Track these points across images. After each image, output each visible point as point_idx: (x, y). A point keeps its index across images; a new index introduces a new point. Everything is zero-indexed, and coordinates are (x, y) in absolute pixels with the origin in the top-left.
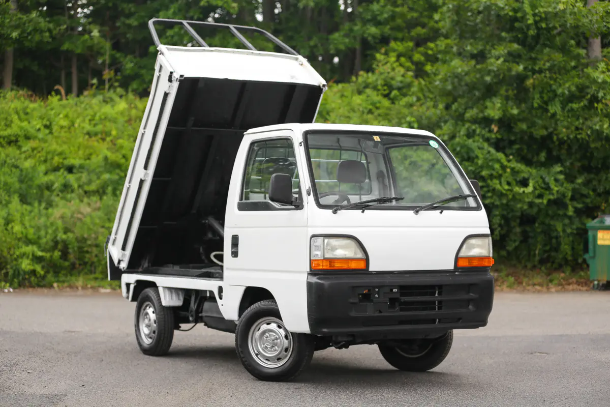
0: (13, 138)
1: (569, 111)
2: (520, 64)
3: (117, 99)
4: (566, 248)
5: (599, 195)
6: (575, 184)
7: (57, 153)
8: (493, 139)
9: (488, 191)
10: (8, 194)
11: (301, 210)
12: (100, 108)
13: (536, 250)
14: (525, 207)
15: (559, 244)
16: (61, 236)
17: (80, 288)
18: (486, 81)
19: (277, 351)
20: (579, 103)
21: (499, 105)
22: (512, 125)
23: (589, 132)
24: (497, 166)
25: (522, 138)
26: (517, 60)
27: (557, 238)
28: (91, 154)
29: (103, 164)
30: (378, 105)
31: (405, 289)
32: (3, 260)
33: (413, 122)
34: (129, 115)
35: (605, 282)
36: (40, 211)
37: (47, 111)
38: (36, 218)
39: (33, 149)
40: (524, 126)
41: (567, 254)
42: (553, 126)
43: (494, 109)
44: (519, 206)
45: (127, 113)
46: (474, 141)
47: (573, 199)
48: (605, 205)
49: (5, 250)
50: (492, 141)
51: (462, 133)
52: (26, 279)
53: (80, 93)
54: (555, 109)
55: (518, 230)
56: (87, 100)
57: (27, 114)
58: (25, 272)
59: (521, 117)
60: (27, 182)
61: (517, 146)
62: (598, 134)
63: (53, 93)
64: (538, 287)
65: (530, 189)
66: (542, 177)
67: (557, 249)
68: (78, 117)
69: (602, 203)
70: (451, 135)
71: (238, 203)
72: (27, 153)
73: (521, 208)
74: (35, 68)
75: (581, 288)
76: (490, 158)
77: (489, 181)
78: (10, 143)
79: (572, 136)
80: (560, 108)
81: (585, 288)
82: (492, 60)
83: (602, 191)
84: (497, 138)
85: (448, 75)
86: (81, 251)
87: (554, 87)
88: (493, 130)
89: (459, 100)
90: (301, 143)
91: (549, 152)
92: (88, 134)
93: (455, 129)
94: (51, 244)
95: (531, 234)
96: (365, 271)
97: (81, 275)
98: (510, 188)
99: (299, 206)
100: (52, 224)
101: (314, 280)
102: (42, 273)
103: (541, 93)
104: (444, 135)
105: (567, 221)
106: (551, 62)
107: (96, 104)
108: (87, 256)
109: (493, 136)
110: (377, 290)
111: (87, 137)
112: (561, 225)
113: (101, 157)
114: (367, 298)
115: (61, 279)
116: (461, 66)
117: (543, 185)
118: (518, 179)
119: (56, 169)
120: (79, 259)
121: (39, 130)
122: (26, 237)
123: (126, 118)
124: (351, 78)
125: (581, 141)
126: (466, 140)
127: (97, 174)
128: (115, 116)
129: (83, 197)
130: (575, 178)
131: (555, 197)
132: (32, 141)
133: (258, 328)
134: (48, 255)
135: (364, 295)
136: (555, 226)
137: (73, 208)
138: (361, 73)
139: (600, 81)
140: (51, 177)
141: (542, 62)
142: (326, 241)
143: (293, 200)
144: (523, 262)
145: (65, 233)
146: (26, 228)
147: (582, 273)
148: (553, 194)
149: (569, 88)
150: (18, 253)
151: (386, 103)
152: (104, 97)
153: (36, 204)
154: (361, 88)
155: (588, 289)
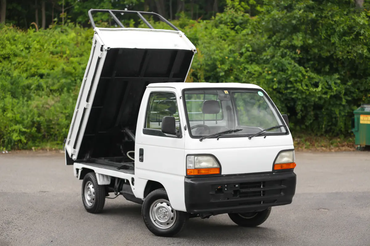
0: (7, 56)
1: (343, 41)
2: (313, 13)
3: (69, 30)
4: (341, 124)
5: (362, 92)
6: (346, 86)
7: (33, 65)
8: (297, 58)
9: (294, 90)
10: (4, 92)
11: (181, 139)
12: (59, 37)
13: (323, 125)
14: (317, 100)
15: (337, 121)
16: (36, 119)
17: (48, 150)
18: (293, 24)
19: (167, 219)
20: (349, 36)
21: (301, 38)
22: (309, 49)
23: (355, 55)
24: (300, 75)
25: (314, 58)
26: (312, 10)
27: (336, 118)
28: (54, 66)
29: (61, 73)
30: (228, 34)
31: (243, 185)
32: (1, 133)
33: (249, 47)
34: (77, 40)
35: (364, 146)
36: (23, 102)
37: (27, 38)
38: (21, 108)
39: (19, 63)
40: (316, 51)
41: (341, 128)
42: (334, 50)
43: (298, 40)
44: (313, 99)
45: (75, 39)
46: (286, 60)
47: (345, 94)
48: (365, 98)
49: (3, 128)
50: (297, 59)
51: (278, 54)
52: (15, 145)
53: (47, 27)
54: (335, 40)
55: (312, 113)
56: (51, 31)
57: (15, 40)
58: (15, 141)
59: (314, 45)
60: (15, 85)
61: (312, 62)
62: (361, 56)
63: (31, 27)
64: (324, 148)
65: (319, 89)
66: (327, 82)
67: (335, 125)
68: (46, 42)
69: (363, 96)
70: (272, 55)
71: (143, 129)
72: (15, 65)
73: (314, 100)
74: (20, 8)
75: (350, 149)
76: (296, 70)
77: (295, 84)
78: (5, 58)
79: (345, 57)
80: (337, 39)
81: (352, 149)
82: (296, 11)
83: (363, 89)
84: (300, 58)
85: (270, 19)
86: (49, 128)
87: (334, 27)
88: (297, 53)
89: (277, 34)
90: (180, 97)
91: (331, 65)
92: (52, 53)
93: (274, 52)
94: (30, 123)
95: (320, 116)
96: (219, 175)
97: (49, 141)
98: (307, 88)
99: (179, 135)
100: (31, 111)
101: (189, 181)
102: (25, 141)
103: (326, 30)
104: (267, 55)
105: (342, 108)
106: (332, 12)
107: (57, 34)
108: (52, 130)
109: (297, 56)
110: (226, 186)
111: (51, 55)
112: (338, 110)
113: (60, 68)
114: (220, 191)
115: (37, 144)
116: (278, 14)
117: (327, 87)
118: (312, 83)
119: (33, 75)
120: (47, 132)
121: (22, 50)
122: (15, 119)
123: (75, 43)
124: (211, 17)
125: (350, 60)
126: (280, 59)
127: (58, 79)
128: (68, 41)
129: (50, 94)
130: (347, 81)
131: (335, 93)
132: (18, 57)
133: (155, 205)
134: (28, 131)
135: (218, 189)
136: (334, 111)
137: (43, 101)
138: (218, 14)
139: (361, 23)
140: (30, 81)
141: (326, 12)
142: (196, 158)
143: (176, 132)
144: (315, 132)
145: (39, 117)
146: (15, 114)
147: (351, 139)
148: (333, 92)
149: (343, 27)
150: (10, 129)
151: (233, 33)
152: (62, 29)
153: (21, 99)
154: (218, 23)
155: (354, 149)
